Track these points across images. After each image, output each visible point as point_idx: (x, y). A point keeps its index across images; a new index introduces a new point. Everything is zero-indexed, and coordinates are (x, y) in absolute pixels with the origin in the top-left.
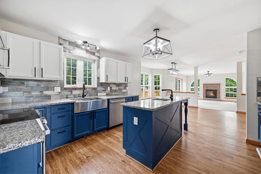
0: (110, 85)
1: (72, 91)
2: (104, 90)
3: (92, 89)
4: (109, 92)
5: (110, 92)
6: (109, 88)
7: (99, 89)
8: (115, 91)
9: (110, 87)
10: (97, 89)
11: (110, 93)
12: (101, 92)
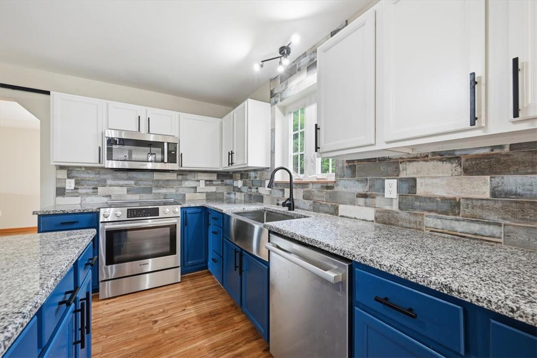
0: (401, 166)
1: (284, 190)
2: (365, 196)
3: (322, 186)
4: (395, 207)
5: (400, 208)
6: (391, 187)
7: (344, 189)
8: (446, 207)
9: (401, 180)
10: (336, 189)
11: (404, 214)
12: (353, 203)
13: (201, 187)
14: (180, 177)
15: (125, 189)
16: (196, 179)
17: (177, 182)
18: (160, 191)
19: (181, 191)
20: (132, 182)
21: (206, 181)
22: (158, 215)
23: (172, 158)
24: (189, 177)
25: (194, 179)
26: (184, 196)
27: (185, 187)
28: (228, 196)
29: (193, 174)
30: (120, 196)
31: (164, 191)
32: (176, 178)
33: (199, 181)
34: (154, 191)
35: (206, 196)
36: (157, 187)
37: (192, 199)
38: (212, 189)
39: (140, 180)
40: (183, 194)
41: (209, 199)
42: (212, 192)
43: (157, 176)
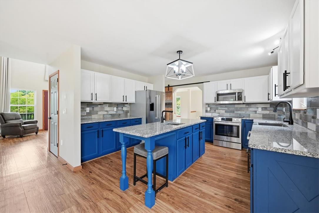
13: (259, 111)
14: (247, 106)
15: (224, 111)
16: (256, 107)
17: (246, 109)
18: (237, 112)
19: (248, 113)
20: (227, 108)
21: (262, 108)
22: (232, 121)
23: (240, 98)
24: (252, 106)
25: (255, 107)
26: (250, 115)
27: (250, 111)
28: (279, 116)
29: (254, 105)
30: (223, 113)
31: (239, 112)
32: (245, 107)
33: (258, 108)
34: (235, 112)
35: (263, 116)
36: (237, 110)
37: (254, 116)
38: (267, 112)
39: (230, 108)
40: (248, 114)
41: (264, 117)
42: (267, 114)
43: (236, 106)
